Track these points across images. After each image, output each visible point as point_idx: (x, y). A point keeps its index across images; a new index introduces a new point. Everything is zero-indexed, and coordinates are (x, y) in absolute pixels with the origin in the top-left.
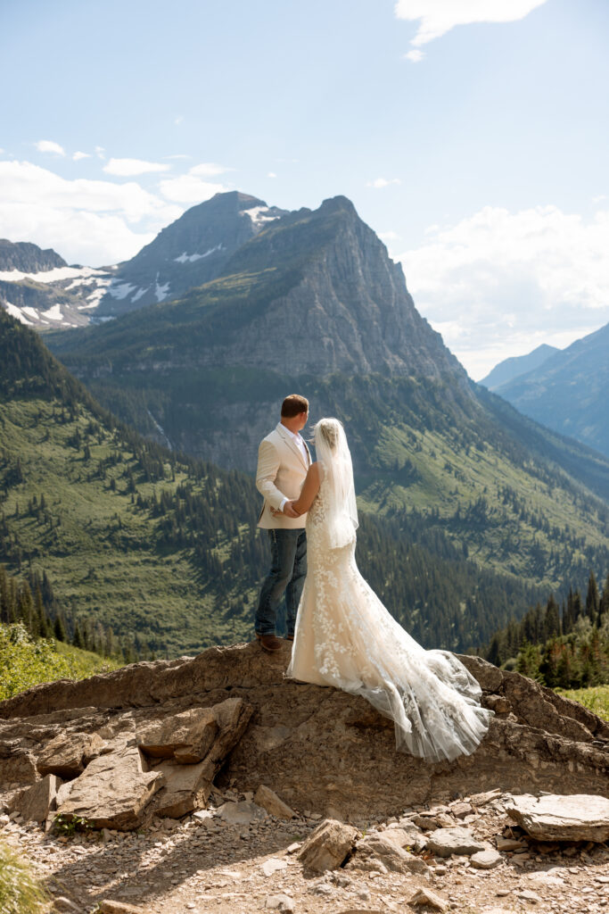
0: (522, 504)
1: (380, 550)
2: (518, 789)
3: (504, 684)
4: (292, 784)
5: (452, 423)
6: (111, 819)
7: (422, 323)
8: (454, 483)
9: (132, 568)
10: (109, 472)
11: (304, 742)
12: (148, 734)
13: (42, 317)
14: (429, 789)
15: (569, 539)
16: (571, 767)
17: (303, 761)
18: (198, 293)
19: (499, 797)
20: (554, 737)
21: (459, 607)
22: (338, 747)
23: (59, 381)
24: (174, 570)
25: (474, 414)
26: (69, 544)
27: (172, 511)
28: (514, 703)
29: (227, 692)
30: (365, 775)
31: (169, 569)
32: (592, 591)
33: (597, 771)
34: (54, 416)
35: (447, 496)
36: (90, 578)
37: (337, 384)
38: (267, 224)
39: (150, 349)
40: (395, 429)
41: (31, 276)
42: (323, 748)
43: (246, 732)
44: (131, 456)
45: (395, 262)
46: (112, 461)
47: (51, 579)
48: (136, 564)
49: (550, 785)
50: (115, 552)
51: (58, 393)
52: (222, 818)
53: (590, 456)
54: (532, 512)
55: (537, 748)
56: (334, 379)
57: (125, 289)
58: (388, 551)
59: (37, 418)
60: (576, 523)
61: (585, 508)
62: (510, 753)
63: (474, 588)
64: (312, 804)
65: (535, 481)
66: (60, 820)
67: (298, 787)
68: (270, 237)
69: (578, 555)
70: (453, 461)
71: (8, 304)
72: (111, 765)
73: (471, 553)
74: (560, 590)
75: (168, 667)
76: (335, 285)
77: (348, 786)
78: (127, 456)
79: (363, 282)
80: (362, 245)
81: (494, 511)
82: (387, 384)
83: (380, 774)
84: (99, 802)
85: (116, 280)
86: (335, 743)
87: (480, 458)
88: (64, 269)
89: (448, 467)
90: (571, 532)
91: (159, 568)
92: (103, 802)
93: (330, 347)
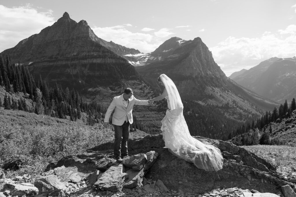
0: (237, 104)
1: (205, 113)
2: (244, 187)
3: (239, 151)
4: (168, 180)
5: (222, 86)
6: (109, 188)
7: (216, 64)
8: (222, 99)
9: (153, 115)
10: (148, 95)
11: (173, 166)
12: (126, 160)
13: (135, 64)
14: (213, 185)
15: (248, 112)
16: (262, 181)
17: (172, 173)
18: (167, 58)
19: (237, 190)
20: (256, 170)
21: (222, 126)
22: (183, 169)
23: (139, 77)
24: (161, 116)
25: (227, 84)
26: (140, 110)
27: (161, 103)
28: (242, 158)
29: (152, 149)
30: (192, 179)
31: (160, 115)
32: (253, 123)
33: (272, 183)
34: (137, 84)
35: (220, 102)
36: (144, 116)
37: (197, 77)
38: (182, 44)
39: (157, 70)
40: (209, 87)
41: (134, 55)
42: (178, 169)
43: (156, 162)
44: (153, 92)
45: (210, 51)
46: (149, 93)
47: (136, 116)
48: (153, 114)
49: (255, 187)
50: (149, 111)
51: (138, 79)
52: (145, 190)
53: (254, 94)
54: (240, 106)
55: (250, 173)
56: (196, 76)
57: (152, 58)
58: (207, 113)
59: (134, 84)
60: (250, 108)
61: (252, 105)
62: (241, 175)
63: (226, 122)
64: (174, 187)
65: (240, 99)
66: (95, 186)
67: (170, 181)
68: (183, 46)
69: (250, 115)
70: (222, 94)
71: (129, 61)
72: (114, 169)
73: (225, 114)
74: (246, 123)
75: (137, 140)
76: (197, 56)
77: (186, 183)
78: (152, 92)
79: (203, 55)
80: (203, 48)
81: (231, 105)
82: (207, 77)
83: (197, 179)
84: (107, 181)
85: (150, 56)
86: (183, 168)
87: (228, 94)
88: (140, 54)
89: (221, 95)
90: (249, 110)
91: (158, 115)
92: (108, 182)
93: (195, 69)
